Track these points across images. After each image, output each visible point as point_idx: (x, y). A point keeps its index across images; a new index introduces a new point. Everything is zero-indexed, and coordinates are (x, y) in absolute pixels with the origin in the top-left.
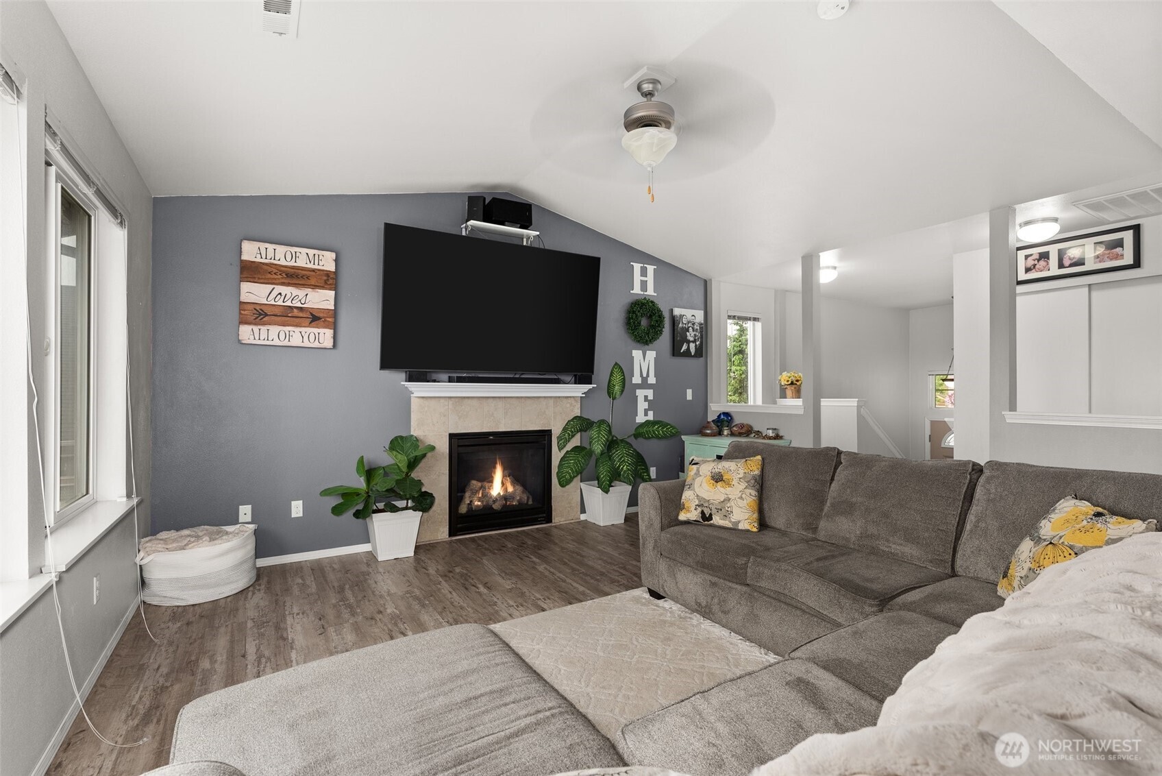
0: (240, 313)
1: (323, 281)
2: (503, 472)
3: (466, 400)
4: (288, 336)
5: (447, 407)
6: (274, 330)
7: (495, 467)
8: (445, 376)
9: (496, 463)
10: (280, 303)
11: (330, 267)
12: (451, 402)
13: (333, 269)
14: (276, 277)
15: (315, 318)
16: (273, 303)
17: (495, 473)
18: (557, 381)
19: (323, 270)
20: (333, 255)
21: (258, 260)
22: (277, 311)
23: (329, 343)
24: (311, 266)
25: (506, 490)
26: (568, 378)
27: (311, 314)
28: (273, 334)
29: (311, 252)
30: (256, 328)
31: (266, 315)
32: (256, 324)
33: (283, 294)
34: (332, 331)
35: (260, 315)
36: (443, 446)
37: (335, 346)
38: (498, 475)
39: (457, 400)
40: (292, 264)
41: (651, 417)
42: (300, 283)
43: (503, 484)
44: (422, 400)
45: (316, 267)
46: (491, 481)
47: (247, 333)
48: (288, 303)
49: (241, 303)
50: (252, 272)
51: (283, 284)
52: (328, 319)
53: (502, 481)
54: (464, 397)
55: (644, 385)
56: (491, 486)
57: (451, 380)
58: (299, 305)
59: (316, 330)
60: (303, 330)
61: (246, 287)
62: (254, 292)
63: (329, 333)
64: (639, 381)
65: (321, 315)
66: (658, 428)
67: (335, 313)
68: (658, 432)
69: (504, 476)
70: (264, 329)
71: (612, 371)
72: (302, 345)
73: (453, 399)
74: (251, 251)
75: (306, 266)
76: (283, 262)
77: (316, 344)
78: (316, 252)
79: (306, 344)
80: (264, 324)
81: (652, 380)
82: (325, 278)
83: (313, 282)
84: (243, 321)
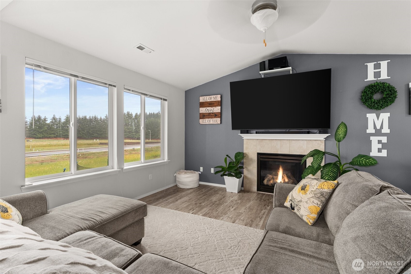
0: (200, 116)
1: (217, 104)
2: (283, 172)
3: (264, 141)
4: (210, 121)
5: (256, 143)
6: (207, 120)
7: (279, 169)
8: (255, 131)
9: (280, 167)
10: (208, 112)
11: (219, 99)
12: (258, 141)
13: (220, 100)
14: (207, 105)
15: (215, 115)
16: (206, 112)
17: (279, 172)
18: (308, 133)
19: (217, 101)
20: (220, 96)
21: (203, 101)
22: (207, 114)
23: (219, 122)
24: (215, 100)
25: (284, 180)
26: (316, 131)
27: (215, 114)
28: (206, 121)
29: (214, 96)
30: (203, 120)
31: (205, 116)
32: (203, 119)
33: (208, 110)
34: (220, 119)
35: (203, 116)
36: (255, 158)
37: (221, 123)
38: (281, 173)
39: (260, 140)
40: (210, 101)
41: (384, 153)
42: (212, 106)
43: (283, 177)
44: (247, 140)
45: (216, 100)
46: (277, 175)
47: (202, 121)
48: (210, 112)
49: (200, 113)
50: (203, 105)
51: (208, 107)
52: (219, 115)
53: (283, 176)
54: (263, 139)
55: (378, 133)
56: (277, 178)
57: (256, 133)
58: (212, 112)
59: (216, 119)
60: (213, 119)
61: (201, 109)
62: (203, 110)
63: (219, 119)
64: (373, 131)
65: (217, 114)
66: (363, 159)
67: (221, 113)
68: (362, 162)
69: (283, 174)
70: (204, 120)
71: (339, 126)
72: (213, 123)
73: (258, 140)
74: (202, 99)
75: (214, 100)
76: (208, 101)
77: (216, 123)
78: (215, 96)
79: (214, 123)
80: (204, 118)
81: (386, 130)
82: (218, 103)
83: (215, 105)
84: (200, 118)
